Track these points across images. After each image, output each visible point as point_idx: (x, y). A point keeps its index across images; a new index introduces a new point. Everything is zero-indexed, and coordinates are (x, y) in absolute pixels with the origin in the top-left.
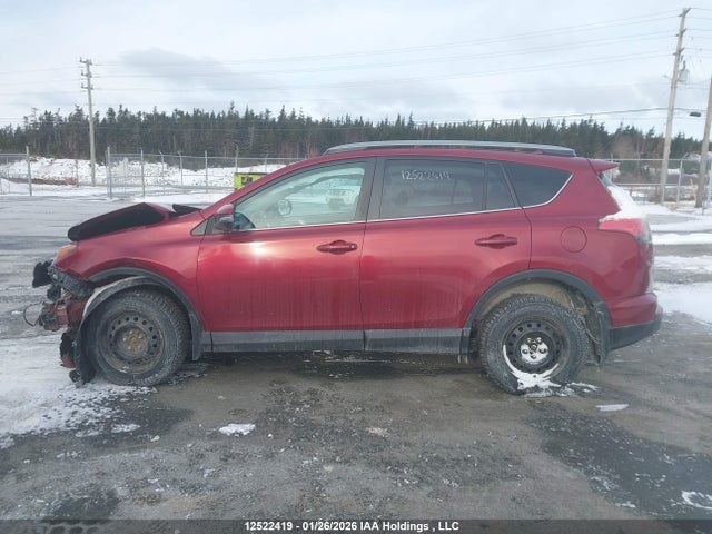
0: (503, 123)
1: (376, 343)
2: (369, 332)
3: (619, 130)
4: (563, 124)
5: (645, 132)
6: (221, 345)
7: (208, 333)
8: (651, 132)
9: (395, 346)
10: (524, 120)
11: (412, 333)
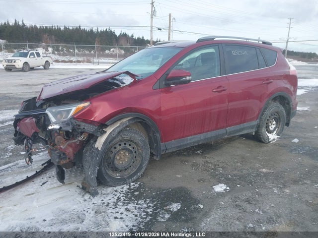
0: (71, 28)
1: (230, 133)
2: (227, 128)
3: (121, 34)
4: (97, 30)
5: (130, 36)
6: (170, 149)
7: (163, 143)
8: (132, 36)
9: (235, 133)
10: (80, 27)
11: (242, 126)
